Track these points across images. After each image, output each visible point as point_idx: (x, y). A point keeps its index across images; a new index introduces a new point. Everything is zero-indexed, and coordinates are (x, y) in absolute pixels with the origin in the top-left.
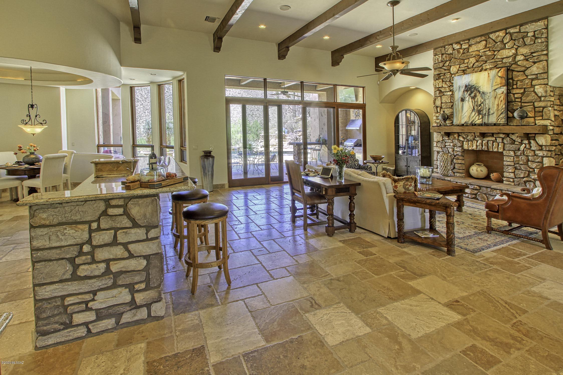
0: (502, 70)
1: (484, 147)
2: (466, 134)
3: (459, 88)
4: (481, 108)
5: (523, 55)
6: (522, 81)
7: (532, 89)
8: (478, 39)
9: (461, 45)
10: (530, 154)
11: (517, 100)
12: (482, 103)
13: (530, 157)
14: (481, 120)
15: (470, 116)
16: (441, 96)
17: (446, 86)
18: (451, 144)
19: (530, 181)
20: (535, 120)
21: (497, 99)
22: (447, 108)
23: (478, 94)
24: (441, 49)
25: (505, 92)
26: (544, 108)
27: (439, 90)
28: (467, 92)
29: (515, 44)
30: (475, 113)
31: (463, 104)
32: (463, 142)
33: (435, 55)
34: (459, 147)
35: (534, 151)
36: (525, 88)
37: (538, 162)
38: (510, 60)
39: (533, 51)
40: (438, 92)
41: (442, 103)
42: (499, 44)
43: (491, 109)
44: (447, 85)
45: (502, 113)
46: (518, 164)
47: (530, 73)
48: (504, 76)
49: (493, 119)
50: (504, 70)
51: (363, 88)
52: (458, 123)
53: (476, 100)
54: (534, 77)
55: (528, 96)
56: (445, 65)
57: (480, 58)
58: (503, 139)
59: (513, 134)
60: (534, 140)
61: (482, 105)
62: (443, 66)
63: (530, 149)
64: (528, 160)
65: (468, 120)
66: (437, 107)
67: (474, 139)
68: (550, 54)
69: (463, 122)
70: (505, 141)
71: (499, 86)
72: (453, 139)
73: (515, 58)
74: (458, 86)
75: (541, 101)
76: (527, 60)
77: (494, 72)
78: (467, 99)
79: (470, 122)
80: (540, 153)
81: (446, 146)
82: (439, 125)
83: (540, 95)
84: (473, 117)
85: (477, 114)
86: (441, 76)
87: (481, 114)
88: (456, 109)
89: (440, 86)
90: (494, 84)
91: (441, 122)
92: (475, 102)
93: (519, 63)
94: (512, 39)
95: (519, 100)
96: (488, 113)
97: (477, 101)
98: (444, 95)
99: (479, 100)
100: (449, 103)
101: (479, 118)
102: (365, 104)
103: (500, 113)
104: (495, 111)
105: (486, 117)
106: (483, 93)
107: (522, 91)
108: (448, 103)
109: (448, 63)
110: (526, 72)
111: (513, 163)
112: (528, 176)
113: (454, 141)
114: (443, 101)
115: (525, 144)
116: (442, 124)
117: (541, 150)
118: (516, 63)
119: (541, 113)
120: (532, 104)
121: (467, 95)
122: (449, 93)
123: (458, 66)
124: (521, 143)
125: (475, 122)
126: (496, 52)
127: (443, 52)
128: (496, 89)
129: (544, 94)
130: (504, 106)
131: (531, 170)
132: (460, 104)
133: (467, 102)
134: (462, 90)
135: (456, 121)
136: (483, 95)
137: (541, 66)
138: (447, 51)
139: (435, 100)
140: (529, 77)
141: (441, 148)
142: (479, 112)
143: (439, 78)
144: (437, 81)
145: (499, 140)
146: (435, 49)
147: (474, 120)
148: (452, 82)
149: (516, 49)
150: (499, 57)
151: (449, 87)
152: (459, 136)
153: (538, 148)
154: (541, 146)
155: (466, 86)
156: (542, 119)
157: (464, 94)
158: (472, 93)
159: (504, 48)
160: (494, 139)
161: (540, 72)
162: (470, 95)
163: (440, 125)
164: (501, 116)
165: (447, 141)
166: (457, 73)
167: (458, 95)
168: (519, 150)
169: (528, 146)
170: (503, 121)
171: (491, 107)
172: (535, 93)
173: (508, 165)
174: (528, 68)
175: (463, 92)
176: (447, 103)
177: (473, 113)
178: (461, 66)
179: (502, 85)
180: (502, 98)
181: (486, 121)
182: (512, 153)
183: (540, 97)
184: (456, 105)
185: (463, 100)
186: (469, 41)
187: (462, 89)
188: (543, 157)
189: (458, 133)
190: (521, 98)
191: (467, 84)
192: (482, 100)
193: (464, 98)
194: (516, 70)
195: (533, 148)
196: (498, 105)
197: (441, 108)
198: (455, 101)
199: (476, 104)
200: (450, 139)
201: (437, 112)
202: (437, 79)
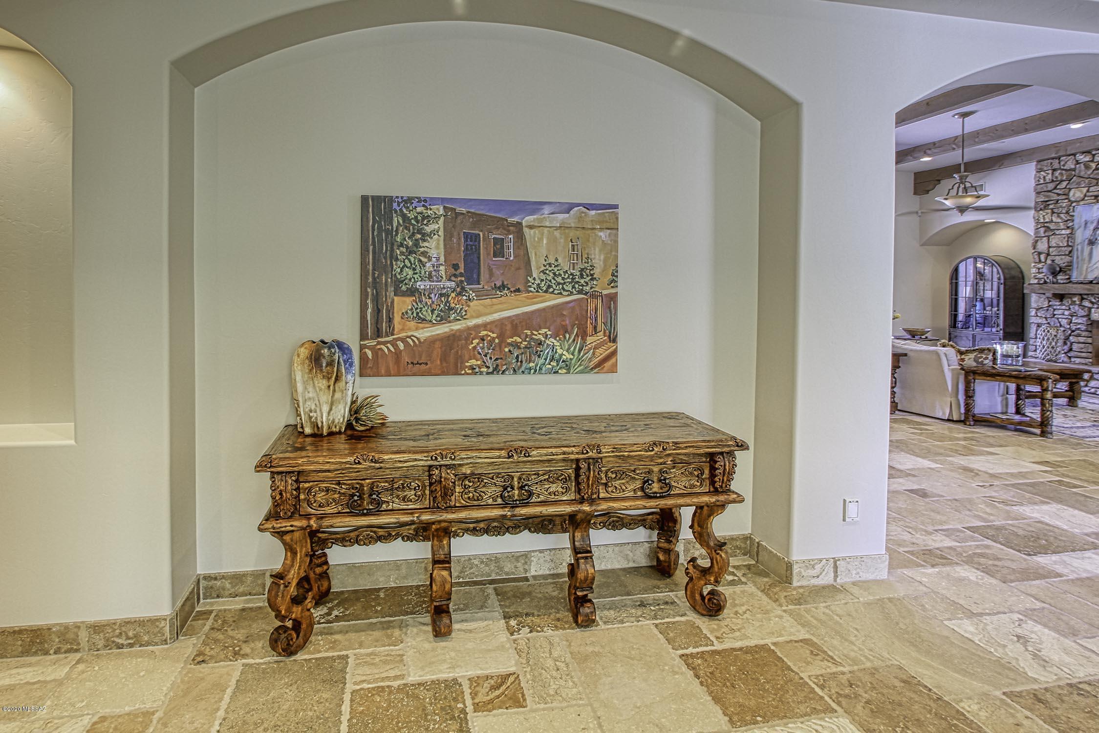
3: (1086, 224)
9: (1094, 155)
16: (1048, 237)
18: (1067, 313)
22: (1061, 255)
24: (1052, 161)
32: (1090, 309)
33: (1039, 170)
34: (1082, 317)
40: (1042, 230)
41: (1049, 247)
44: (1061, 218)
52: (1081, 279)
56: (1058, 187)
62: (1055, 188)
66: (1040, 254)
72: (1071, 304)
81: (1055, 315)
82: (1041, 282)
88: (1078, 258)
89: (1047, 220)
91: (1048, 278)
109: (1064, 184)
113: (1071, 307)
114: (1053, 243)
116: (1048, 281)
122: (1063, 232)
123: (1085, 190)
127: (1056, 166)
132: (1087, 250)
138: (1064, 165)
139: (1036, 242)
141: (1046, 318)
143: (1046, 207)
144: (1041, 212)
146: (1038, 162)
151: (1066, 221)
163: (1045, 282)
166: (1083, 199)
178: (1092, 189)
184: (1077, 250)
189: (1081, 295)
197: (1048, 255)
198: (1076, 244)
200: (1064, 305)
201: (1040, 261)
202: (1041, 210)
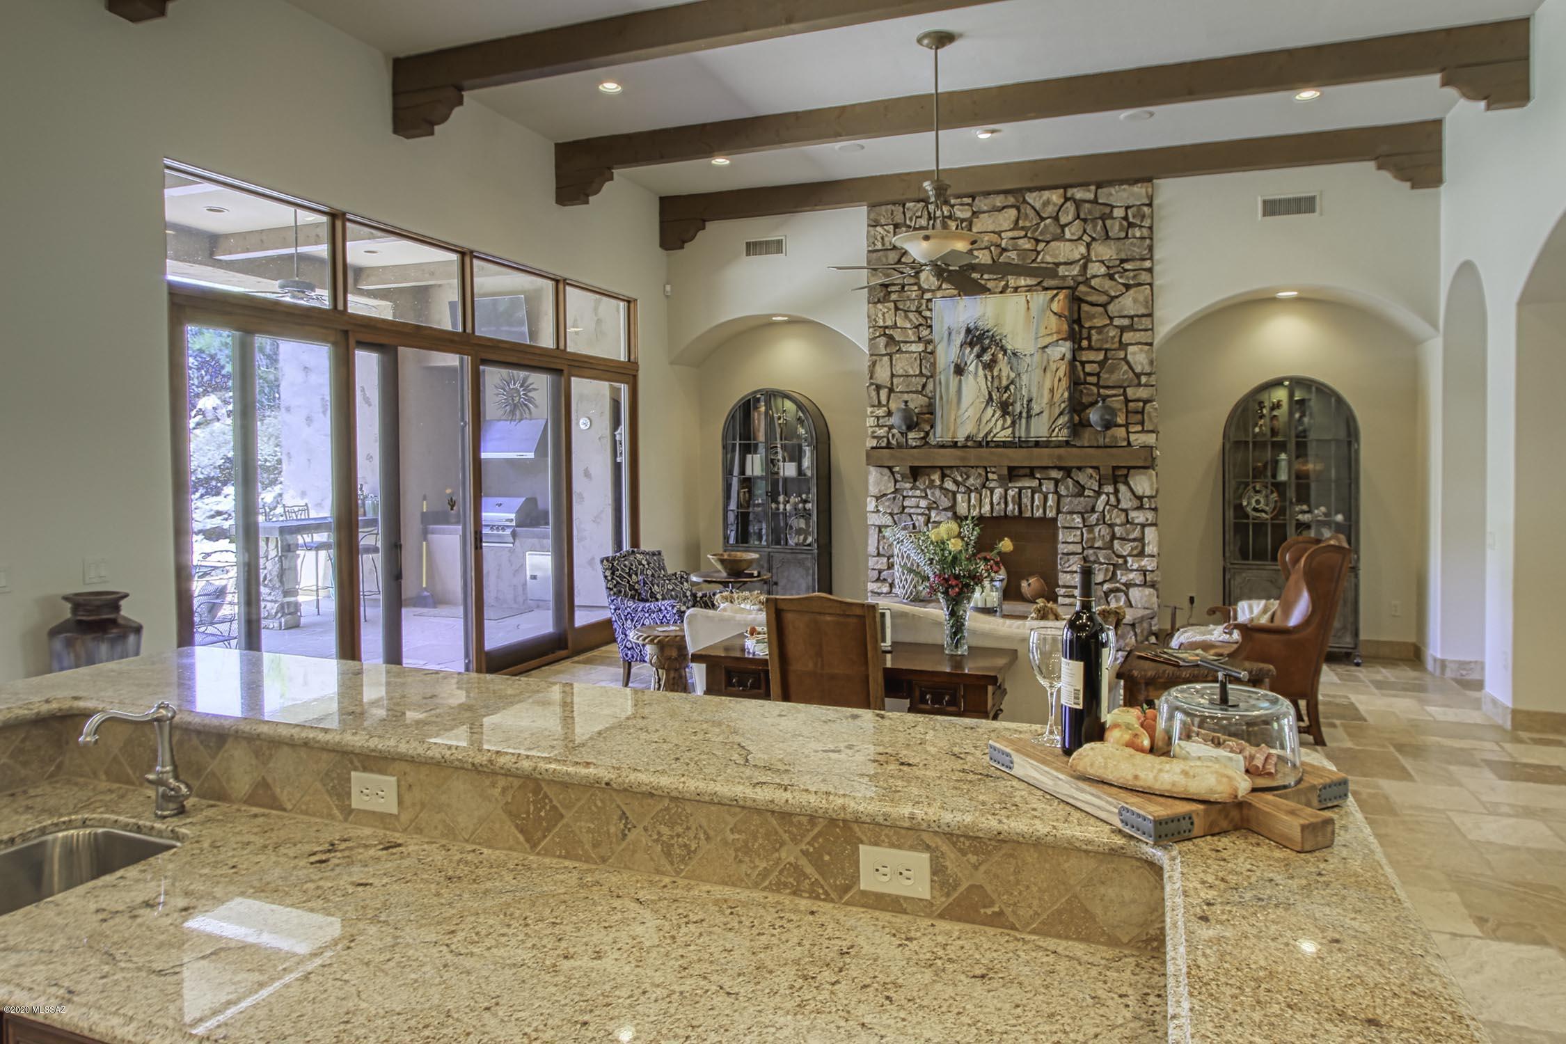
0: (1061, 296)
1: (1010, 507)
2: (964, 469)
3: (950, 334)
4: (1009, 397)
5: (1102, 262)
6: (1100, 329)
7: (1122, 354)
8: (999, 201)
9: (952, 207)
10: (1118, 521)
11: (1090, 379)
12: (1012, 382)
13: (1117, 529)
14: (1010, 430)
15: (980, 419)
16: (890, 355)
17: (909, 326)
18: (923, 503)
19: (1118, 590)
20: (1128, 432)
21: (1048, 374)
22: (911, 392)
23: (1000, 356)
24: (893, 208)
25: (1069, 356)
26: (1146, 402)
27: (885, 334)
28: (972, 349)
29: (1085, 231)
30: (995, 411)
31: (960, 381)
32: (954, 494)
33: (874, 224)
34: (945, 509)
35: (1126, 511)
36: (1106, 350)
37: (1134, 540)
38: (1075, 270)
39: (1123, 256)
40: (882, 341)
41: (893, 375)
42: (1050, 224)
43: (1034, 401)
44: (910, 321)
45: (1061, 413)
46: (1092, 547)
47: (1119, 312)
48: (1066, 313)
49: (1040, 429)
50: (1066, 297)
51: (629, 302)
52: (948, 438)
53: (995, 374)
54: (1126, 322)
55: (1111, 372)
56: (903, 260)
57: (1001, 254)
58: (1057, 482)
59: (1079, 469)
60: (1127, 484)
61: (1012, 387)
62: (899, 261)
63: (1116, 507)
64: (1113, 537)
65: (975, 431)
66: (878, 388)
67: (984, 486)
68: (1157, 269)
69: (961, 438)
70: (1063, 491)
71: (1055, 337)
72: (927, 487)
73: (1085, 267)
74: (946, 327)
75: (1139, 385)
76: (1111, 277)
77: (1040, 298)
78: (972, 368)
79: (981, 435)
80: (1139, 517)
81: (904, 508)
82: (884, 444)
83: (1138, 369)
84: (990, 420)
85: (998, 413)
86: (890, 293)
87: (1008, 413)
88: (941, 398)
89: (889, 323)
90: (1042, 332)
91: (893, 436)
92: (993, 378)
93: (1093, 282)
94: (1078, 217)
95: (1093, 379)
96: (1028, 412)
97: (999, 377)
98: (899, 351)
99: (1004, 374)
100: (916, 376)
101: (1003, 425)
102: (636, 363)
103: (1057, 412)
104: (1044, 405)
105: (1024, 421)
106: (1014, 354)
107: (1101, 356)
108: (912, 376)
110: (1111, 308)
111: (1080, 546)
112: (1113, 578)
113: (929, 492)
114: (899, 370)
115: (1108, 494)
116: (894, 442)
117: (1140, 508)
118: (1087, 282)
119: (1139, 416)
120: (1122, 390)
121: (970, 356)
122: (913, 347)
124: (1098, 493)
125: (994, 436)
126: (1041, 246)
127: (899, 218)
128: (1046, 347)
129: (1147, 369)
130: (1066, 395)
131: (1121, 561)
132: (953, 381)
133: (971, 377)
134: (958, 342)
135: (940, 434)
136: (1014, 360)
137: (1141, 298)
138: (911, 219)
139: (874, 364)
140: (1117, 322)
141: (891, 514)
142: (1005, 408)
143: (884, 299)
144: (880, 306)
145: (1048, 486)
146: (872, 206)
147: (990, 431)
148: (928, 314)
149: (1088, 246)
150: (1049, 259)
151: (917, 327)
152: (943, 476)
153: (1136, 503)
154: (1140, 498)
155: (968, 331)
156: (1143, 431)
157: (963, 354)
158: (984, 350)
159: (1060, 237)
160: (1035, 483)
161: (1140, 313)
162: (979, 356)
163: (889, 446)
164: (1060, 421)
165: (910, 494)
167: (947, 354)
168: (1093, 510)
169: (1112, 498)
170: (1063, 435)
171: (1034, 395)
172: (1128, 363)
173: (1068, 554)
174: (1113, 298)
175: (961, 346)
176: (908, 376)
177: (990, 411)
179: (1060, 337)
180: (1061, 373)
181: (1023, 435)
182: (1078, 520)
183: (1138, 376)
184: (940, 383)
185: (959, 370)
186: (973, 200)
187: (959, 339)
188: (1143, 526)
189: (941, 468)
190: (1098, 375)
191: (972, 326)
192: (1013, 375)
193: (963, 365)
194: (1089, 299)
195: (1123, 505)
196: (1052, 390)
197: (891, 390)
198: (938, 371)
199: (996, 384)
200: (918, 488)
201: (880, 405)
202: (879, 301)
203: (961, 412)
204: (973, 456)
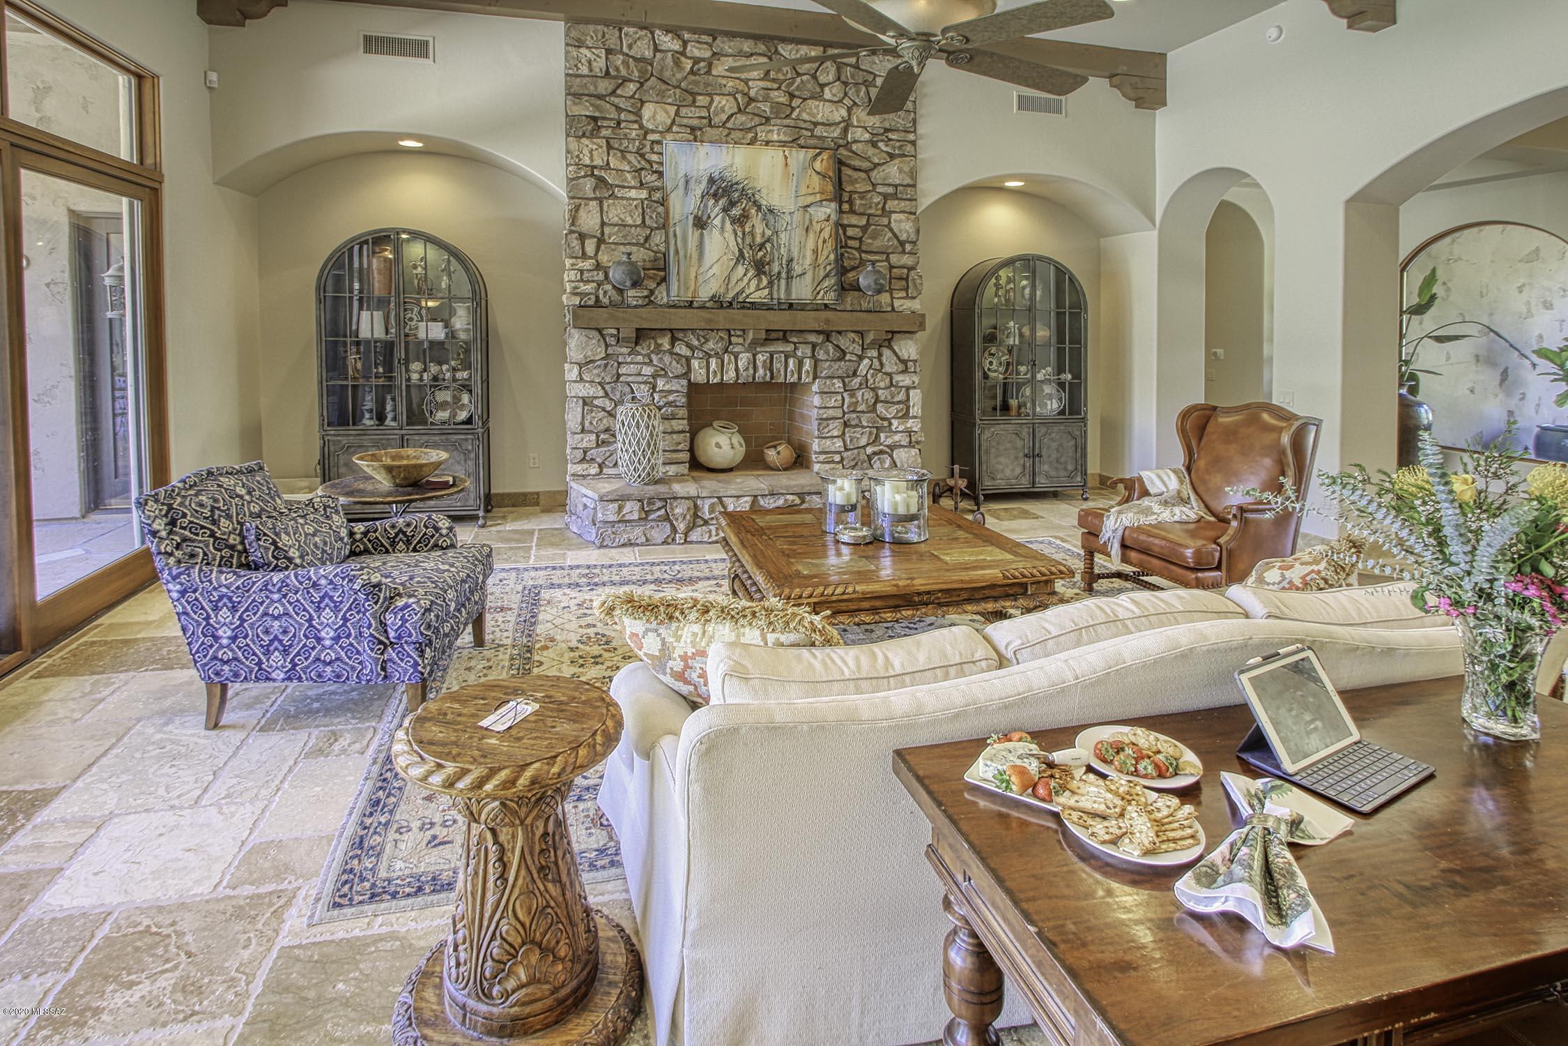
0: (823, 156)
1: (760, 372)
3: (689, 180)
4: (764, 256)
5: (865, 128)
6: (862, 195)
7: (885, 221)
8: (747, 46)
9: (685, 42)
11: (851, 243)
12: (768, 240)
14: (766, 291)
15: (729, 277)
16: (600, 200)
17: (627, 167)
20: (893, 298)
21: (811, 235)
23: (753, 211)
24: (606, 29)
25: (834, 217)
26: (910, 269)
27: (595, 177)
28: (717, 201)
29: (846, 94)
30: (747, 270)
31: (702, 235)
32: (688, 360)
33: (577, 44)
36: (869, 215)
38: (836, 133)
39: (887, 125)
40: (588, 182)
41: (603, 224)
42: (808, 81)
43: (795, 262)
44: (629, 163)
45: (827, 276)
47: (884, 179)
48: (830, 175)
49: (802, 290)
50: (827, 158)
52: (685, 296)
53: (747, 230)
54: (890, 190)
55: (874, 237)
56: (619, 92)
57: (749, 104)
58: (814, 346)
59: (841, 333)
60: (891, 348)
61: (768, 246)
62: (613, 93)
65: (722, 290)
66: (582, 237)
67: (726, 351)
68: (919, 143)
69: (705, 294)
71: (818, 197)
72: (653, 352)
73: (846, 130)
74: (681, 174)
75: (903, 251)
76: (874, 144)
77: (799, 157)
78: (717, 222)
79: (731, 295)
81: (620, 376)
82: (591, 303)
83: (902, 236)
84: (741, 279)
85: (751, 273)
86: (600, 127)
87: (764, 273)
88: (677, 252)
89: (598, 162)
90: (803, 191)
92: (744, 234)
93: (854, 147)
94: (839, 79)
95: (855, 244)
96: (788, 272)
97: (752, 234)
98: (613, 196)
99: (758, 231)
100: (636, 226)
101: (758, 285)
103: (822, 274)
104: (806, 267)
105: (783, 282)
106: (771, 211)
107: (863, 221)
108: (631, 226)
109: (632, 87)
110: (874, 174)
113: (654, 358)
114: (612, 218)
115: (870, 358)
116: (605, 300)
117: (906, 371)
118: (847, 146)
119: (904, 281)
120: (885, 257)
121: (715, 210)
122: (633, 193)
123: (672, 109)
124: (861, 358)
125: (747, 297)
126: (796, 102)
127: (613, 43)
128: (808, 206)
129: (912, 236)
130: (832, 257)
131: (885, 424)
132: (693, 236)
133: (716, 232)
134: (699, 192)
135: (675, 291)
136: (769, 217)
137: (906, 169)
138: (630, 47)
139: (576, 208)
140: (880, 189)
141: (602, 384)
142: (760, 267)
143: (592, 134)
144: (585, 141)
145: (803, 351)
146: (574, 22)
147: (742, 291)
148: (654, 157)
149: (849, 110)
150: (805, 116)
151: (639, 171)
152: (674, 340)
153: (901, 367)
154: (905, 362)
155: (711, 181)
156: (907, 297)
157: (706, 206)
158: (732, 204)
159: (818, 97)
160: (789, 347)
161: (905, 183)
162: (725, 210)
163: (599, 305)
164: (826, 283)
165: (628, 360)
166: (669, 130)
167: (683, 204)
169: (876, 362)
170: (830, 298)
171: (795, 255)
172: (892, 230)
173: (827, 419)
174: (876, 165)
175: (703, 197)
176: (625, 226)
177: (740, 270)
178: (685, 111)
179: (824, 197)
180: (826, 234)
181: (782, 296)
182: (838, 385)
183: (902, 243)
184: (675, 235)
185: (701, 223)
186: (714, 39)
187: (699, 189)
188: (908, 389)
189: (672, 330)
190: (860, 240)
191: (716, 174)
192: (768, 233)
193: (705, 218)
194: (853, 163)
196: (815, 252)
197: (601, 240)
198: (672, 222)
199: (748, 240)
200: (638, 354)
201: (585, 256)
202: (584, 136)
203: (702, 270)
204: (721, 317)
